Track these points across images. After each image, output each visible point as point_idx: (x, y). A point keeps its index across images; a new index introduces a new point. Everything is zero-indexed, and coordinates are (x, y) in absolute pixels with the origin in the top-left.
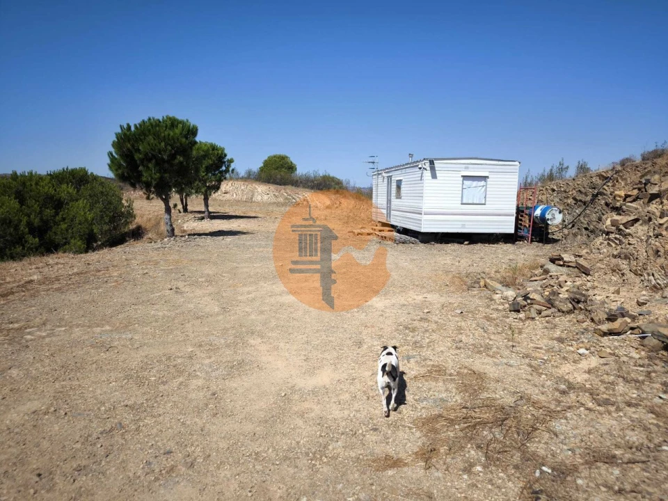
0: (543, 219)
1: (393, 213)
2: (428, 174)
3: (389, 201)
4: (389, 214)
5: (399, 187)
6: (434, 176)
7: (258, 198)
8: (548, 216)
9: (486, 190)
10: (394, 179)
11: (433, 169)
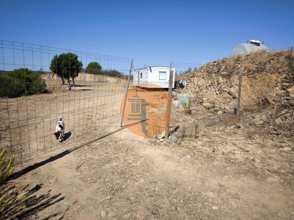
0: (182, 84)
1: (140, 83)
2: (149, 71)
3: (139, 79)
4: (139, 83)
5: (141, 75)
6: (151, 72)
7: (87, 80)
8: (183, 83)
9: (166, 76)
10: (140, 72)
11: (151, 69)
